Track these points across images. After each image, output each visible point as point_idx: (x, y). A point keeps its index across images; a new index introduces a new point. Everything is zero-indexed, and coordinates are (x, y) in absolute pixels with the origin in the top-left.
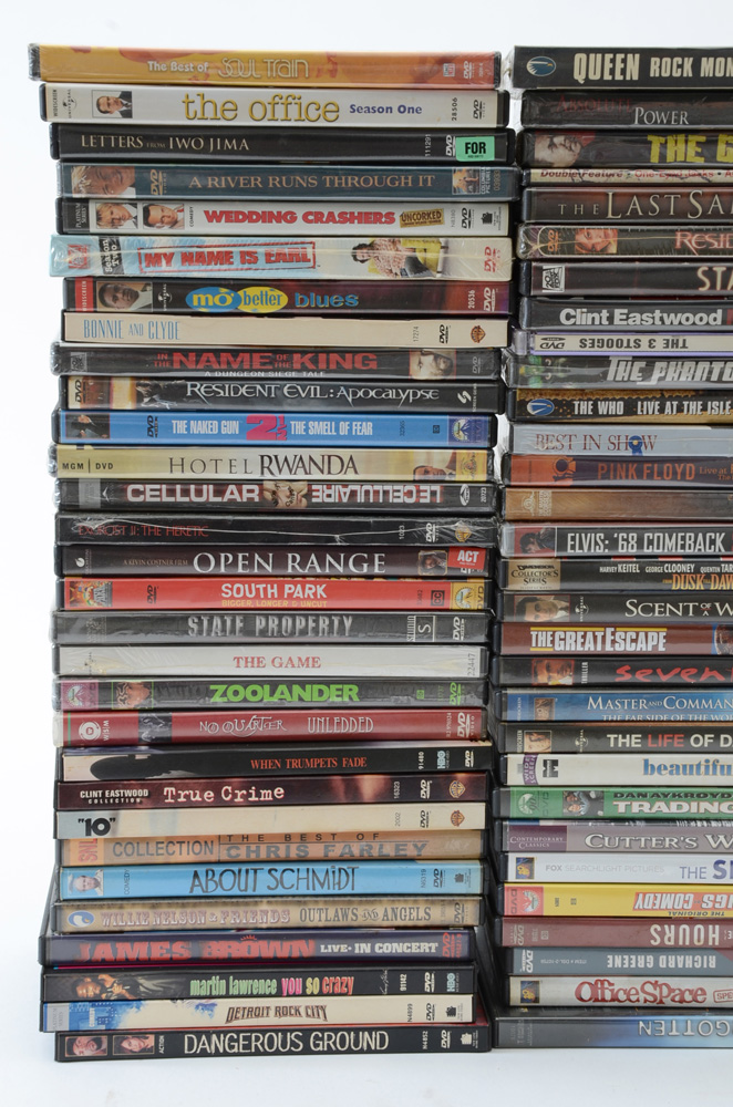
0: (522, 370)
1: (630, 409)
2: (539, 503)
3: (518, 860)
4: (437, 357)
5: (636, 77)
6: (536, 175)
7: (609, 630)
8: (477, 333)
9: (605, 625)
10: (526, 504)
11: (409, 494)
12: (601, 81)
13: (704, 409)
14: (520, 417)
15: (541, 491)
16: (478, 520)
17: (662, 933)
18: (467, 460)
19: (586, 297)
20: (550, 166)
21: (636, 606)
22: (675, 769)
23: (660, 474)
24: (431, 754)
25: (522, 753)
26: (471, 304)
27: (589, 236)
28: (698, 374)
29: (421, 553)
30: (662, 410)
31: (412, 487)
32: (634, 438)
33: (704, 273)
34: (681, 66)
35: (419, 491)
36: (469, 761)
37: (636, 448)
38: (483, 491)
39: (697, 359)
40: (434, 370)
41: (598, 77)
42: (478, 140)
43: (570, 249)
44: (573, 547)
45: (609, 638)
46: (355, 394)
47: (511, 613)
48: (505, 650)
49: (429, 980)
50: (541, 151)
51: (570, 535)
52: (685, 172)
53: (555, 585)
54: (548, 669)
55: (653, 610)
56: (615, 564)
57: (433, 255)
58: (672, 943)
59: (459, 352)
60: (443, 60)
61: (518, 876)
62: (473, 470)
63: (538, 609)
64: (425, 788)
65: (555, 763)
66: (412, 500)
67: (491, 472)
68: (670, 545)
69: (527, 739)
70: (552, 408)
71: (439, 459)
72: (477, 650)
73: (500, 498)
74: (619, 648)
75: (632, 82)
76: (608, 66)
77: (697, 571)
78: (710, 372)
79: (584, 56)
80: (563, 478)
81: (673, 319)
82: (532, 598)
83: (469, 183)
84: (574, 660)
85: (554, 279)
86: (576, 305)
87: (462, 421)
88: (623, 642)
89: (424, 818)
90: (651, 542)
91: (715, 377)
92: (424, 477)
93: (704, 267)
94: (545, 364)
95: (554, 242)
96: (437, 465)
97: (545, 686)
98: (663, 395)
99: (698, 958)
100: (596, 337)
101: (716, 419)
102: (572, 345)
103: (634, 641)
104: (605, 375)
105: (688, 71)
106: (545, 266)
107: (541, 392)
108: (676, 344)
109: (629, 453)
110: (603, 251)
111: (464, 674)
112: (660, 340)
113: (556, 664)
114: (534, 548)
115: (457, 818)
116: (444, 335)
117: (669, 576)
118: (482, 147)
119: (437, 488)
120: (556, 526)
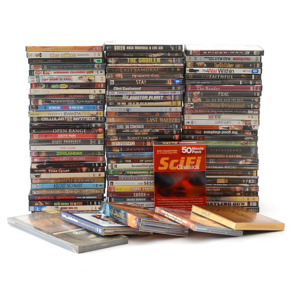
0: (108, 97)
1: (127, 104)
2: (112, 120)
3: (110, 182)
4: (94, 95)
5: (125, 49)
6: (109, 65)
7: (125, 142)
8: (100, 91)
9: (124, 141)
10: (110, 120)
11: (90, 119)
12: (119, 50)
13: (139, 104)
14: (108, 105)
15: (112, 118)
16: (102, 123)
17: (136, 195)
18: (100, 113)
19: (118, 85)
20: (111, 63)
21: (129, 138)
22: (137, 166)
23: (133, 115)
24: (95, 164)
25: (111, 163)
26: (99, 86)
27: (118, 75)
28: (138, 98)
29: (92, 129)
30: (132, 104)
31: (90, 118)
32: (127, 109)
33: (137, 81)
34: (132, 48)
35: (91, 118)
36: (102, 165)
37: (128, 110)
38: (103, 118)
39: (137, 95)
40: (93, 98)
41: (118, 49)
42: (99, 59)
43: (115, 77)
44: (118, 128)
45: (125, 143)
46: (80, 102)
47: (108, 139)
48: (107, 145)
49: (95, 203)
50: (110, 61)
51: (117, 125)
52: (134, 64)
53: (115, 134)
54: (115, 149)
55: (132, 138)
56: (125, 130)
57: (92, 78)
58: (137, 196)
59: (97, 94)
60: (93, 47)
61: (110, 185)
62: (100, 114)
63: (112, 138)
64: (94, 170)
65: (116, 165)
66: (90, 120)
67: (104, 115)
68: (135, 127)
69: (111, 161)
70: (114, 104)
71: (95, 112)
72: (103, 145)
73: (105, 119)
74: (127, 145)
75: (124, 50)
76: (120, 48)
77: (139, 131)
78: (140, 97)
79: (116, 46)
80: (116, 116)
81: (133, 89)
82: (111, 136)
83: (98, 67)
84: (119, 147)
85: (112, 82)
86: (116, 87)
87: (98, 106)
88: (127, 144)
89: (94, 175)
90: (131, 127)
91: (141, 98)
92: (92, 116)
93: (137, 80)
94: (112, 96)
95: (112, 76)
96: (94, 114)
97: (114, 152)
98: (132, 101)
99: (142, 199)
100: (120, 92)
101: (141, 105)
102: (116, 93)
103: (129, 144)
104: (122, 98)
105: (133, 49)
106: (111, 80)
107: (112, 101)
108: (133, 93)
109: (127, 111)
110: (120, 77)
111: (100, 150)
112: (131, 92)
113: (116, 148)
114: (111, 128)
115: (100, 175)
116: (95, 92)
117: (135, 132)
118: (100, 61)
119: (94, 118)
120: (115, 124)
